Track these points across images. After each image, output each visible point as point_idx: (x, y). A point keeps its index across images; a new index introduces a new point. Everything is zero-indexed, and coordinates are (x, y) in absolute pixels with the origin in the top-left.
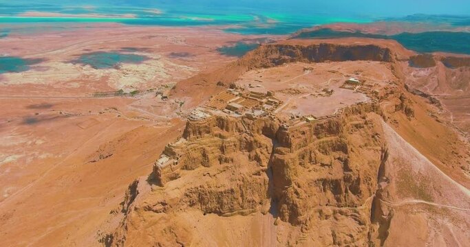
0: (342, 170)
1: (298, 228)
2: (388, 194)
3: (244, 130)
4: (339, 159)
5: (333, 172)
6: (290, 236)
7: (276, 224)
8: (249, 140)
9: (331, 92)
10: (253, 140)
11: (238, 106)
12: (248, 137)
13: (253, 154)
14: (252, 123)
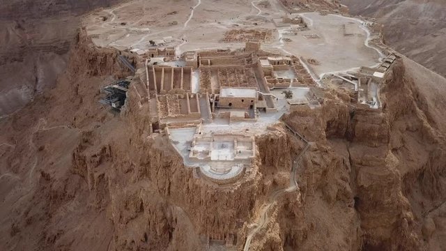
8: (322, 163)
9: (301, 21)
10: (329, 160)
11: (249, 93)
12: (317, 160)
13: (333, 191)
14: (311, 123)
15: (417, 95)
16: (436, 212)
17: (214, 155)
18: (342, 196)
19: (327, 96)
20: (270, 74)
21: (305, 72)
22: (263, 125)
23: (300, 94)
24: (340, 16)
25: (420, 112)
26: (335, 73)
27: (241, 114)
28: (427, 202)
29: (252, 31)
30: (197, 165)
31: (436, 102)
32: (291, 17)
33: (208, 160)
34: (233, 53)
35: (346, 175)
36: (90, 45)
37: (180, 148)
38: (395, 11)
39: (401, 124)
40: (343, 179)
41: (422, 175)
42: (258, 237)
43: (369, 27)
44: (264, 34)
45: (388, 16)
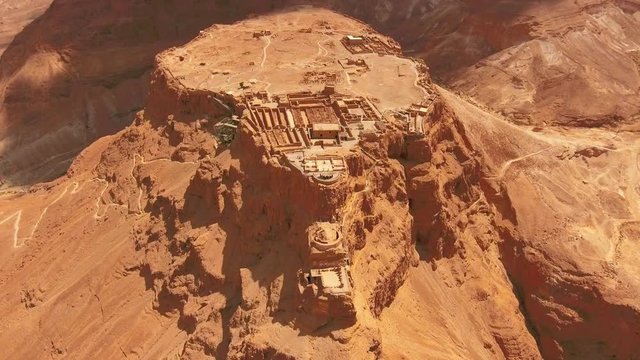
0: (456, 163)
1: (456, 257)
2: (489, 169)
3: (372, 161)
4: (448, 150)
5: (451, 170)
6: (454, 272)
7: (434, 268)
8: (386, 174)
9: (363, 63)
10: (391, 172)
11: (335, 127)
12: (383, 171)
13: (394, 192)
14: (378, 146)
15: (457, 123)
16: (469, 210)
17: (320, 168)
18: (400, 197)
19: (388, 127)
20: (346, 112)
21: (371, 109)
22: (347, 148)
23: (369, 126)
24: (395, 57)
25: (457, 136)
26: (392, 109)
27: (331, 141)
28: (463, 204)
29: (323, 73)
30: (311, 174)
31: (471, 127)
32: (355, 58)
33: (317, 171)
34: (315, 95)
35: (402, 182)
36: (181, 87)
37: (298, 165)
38: (444, 42)
39: (443, 146)
40: (401, 185)
41: (458, 184)
42: (350, 217)
43: (417, 68)
44: (334, 76)
45: (438, 47)
